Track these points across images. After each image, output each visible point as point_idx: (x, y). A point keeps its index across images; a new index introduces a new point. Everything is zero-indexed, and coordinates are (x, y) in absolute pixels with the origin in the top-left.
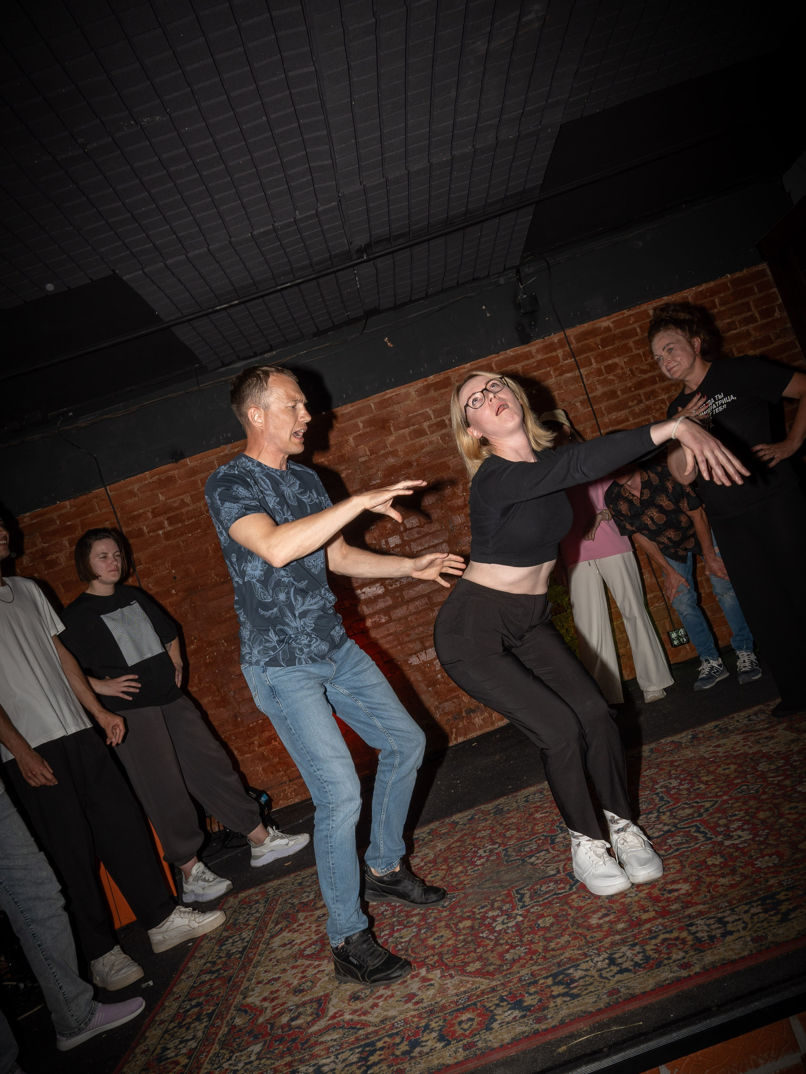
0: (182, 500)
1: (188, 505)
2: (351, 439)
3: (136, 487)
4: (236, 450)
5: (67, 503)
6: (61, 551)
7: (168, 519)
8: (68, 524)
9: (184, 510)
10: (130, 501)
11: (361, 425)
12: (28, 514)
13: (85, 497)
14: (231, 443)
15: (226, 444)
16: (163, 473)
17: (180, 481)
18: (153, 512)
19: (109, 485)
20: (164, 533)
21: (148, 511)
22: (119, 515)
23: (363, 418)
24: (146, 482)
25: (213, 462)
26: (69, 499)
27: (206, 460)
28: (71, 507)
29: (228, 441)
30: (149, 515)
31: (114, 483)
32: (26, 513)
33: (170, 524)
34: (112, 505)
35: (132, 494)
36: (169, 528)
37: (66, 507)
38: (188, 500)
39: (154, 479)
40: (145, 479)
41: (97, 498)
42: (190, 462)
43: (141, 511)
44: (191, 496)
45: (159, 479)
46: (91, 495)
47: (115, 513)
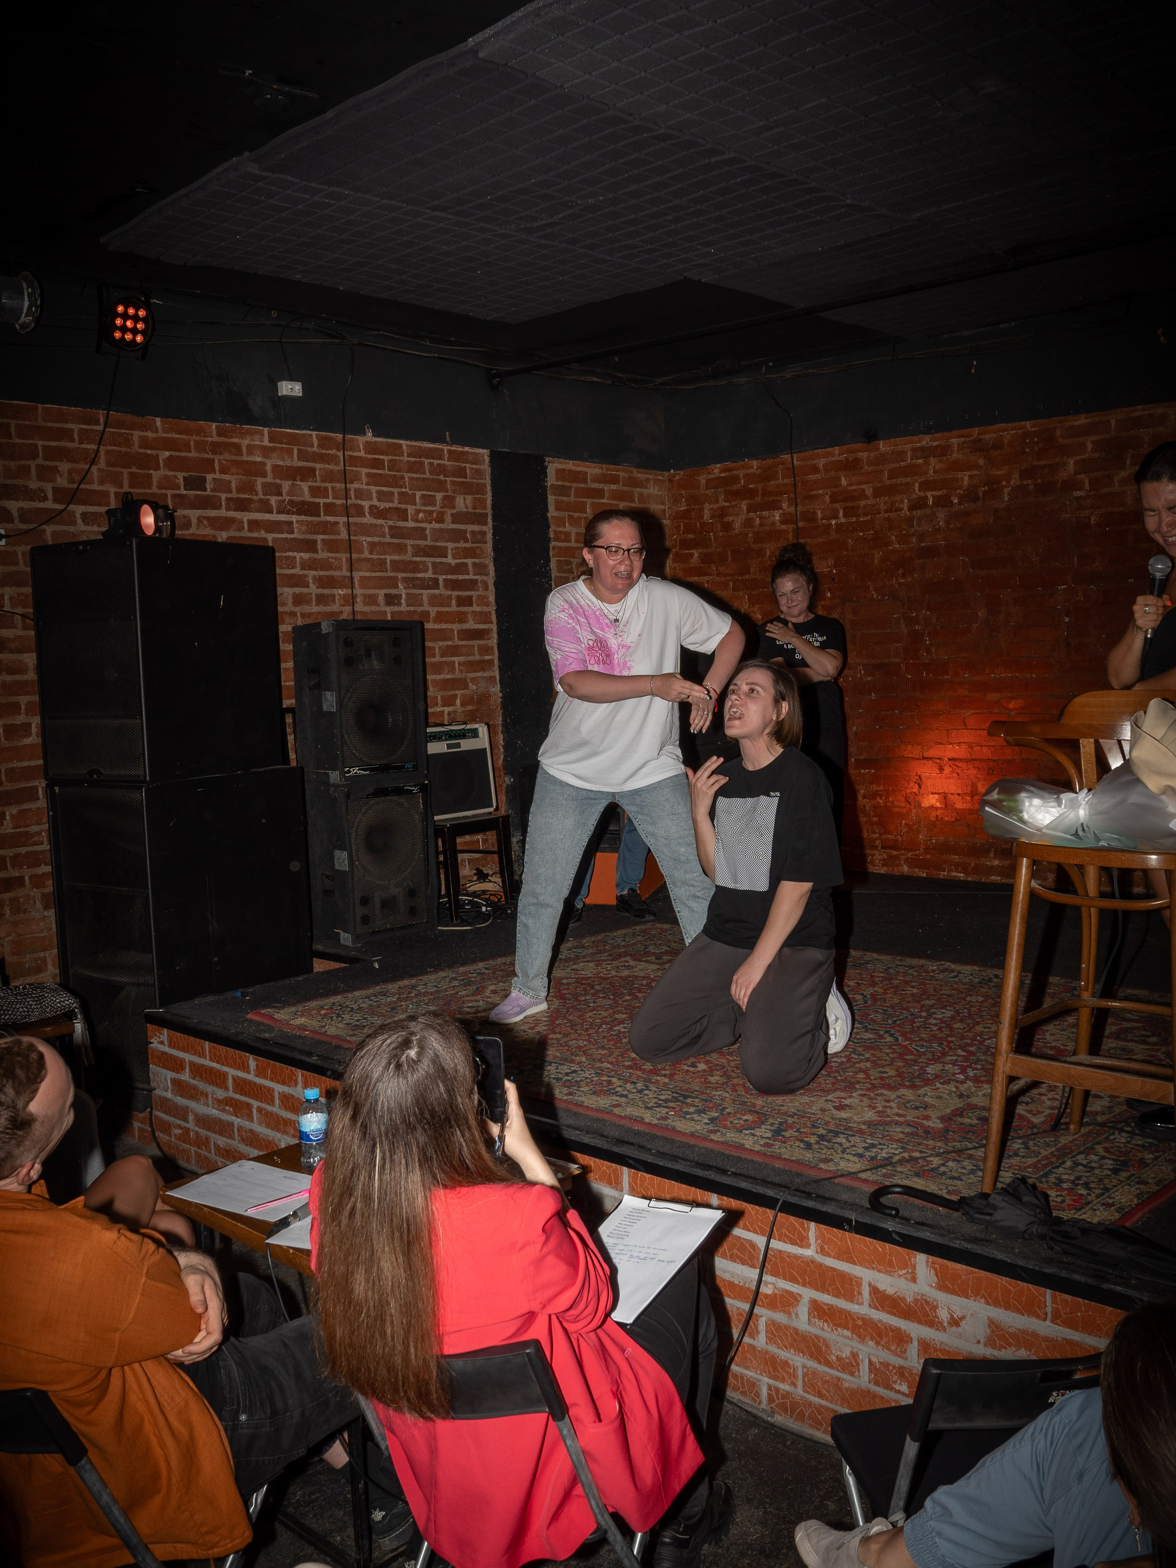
0: (863, 490)
1: (867, 498)
2: (1071, 462)
3: (821, 462)
4: (935, 444)
5: (755, 462)
6: (738, 515)
7: (845, 508)
8: (751, 486)
9: (862, 503)
10: (812, 477)
11: (1090, 446)
12: (718, 465)
13: (772, 460)
14: (931, 434)
15: (925, 433)
16: (852, 452)
17: (867, 467)
18: (831, 496)
19: (796, 453)
20: (836, 524)
21: (827, 494)
22: (799, 489)
23: (1095, 438)
24: (833, 459)
25: (906, 452)
26: (757, 459)
27: (899, 448)
28: (757, 469)
29: (927, 431)
30: (828, 498)
31: (801, 452)
32: (717, 463)
33: (845, 515)
34: (794, 477)
35: (815, 469)
36: (843, 520)
37: (753, 467)
38: (869, 492)
39: (843, 457)
40: (833, 455)
41: (782, 464)
42: (883, 446)
43: (821, 492)
44: (874, 489)
45: (847, 459)
46: (778, 460)
47: (795, 485)
